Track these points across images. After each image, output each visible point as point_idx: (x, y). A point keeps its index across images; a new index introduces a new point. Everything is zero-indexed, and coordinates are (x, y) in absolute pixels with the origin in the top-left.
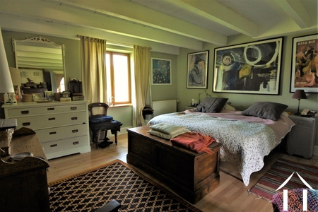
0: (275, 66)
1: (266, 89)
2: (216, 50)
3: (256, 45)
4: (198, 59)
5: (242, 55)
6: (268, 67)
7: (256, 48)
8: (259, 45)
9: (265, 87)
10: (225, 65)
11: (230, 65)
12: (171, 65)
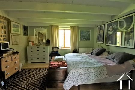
0: (132, 30)
1: (128, 45)
2: (107, 24)
3: (123, 19)
4: (101, 29)
5: (117, 25)
6: (129, 31)
7: (123, 20)
8: (125, 18)
9: (127, 43)
10: (110, 31)
11: (112, 31)
12: (90, 32)
